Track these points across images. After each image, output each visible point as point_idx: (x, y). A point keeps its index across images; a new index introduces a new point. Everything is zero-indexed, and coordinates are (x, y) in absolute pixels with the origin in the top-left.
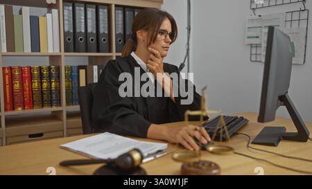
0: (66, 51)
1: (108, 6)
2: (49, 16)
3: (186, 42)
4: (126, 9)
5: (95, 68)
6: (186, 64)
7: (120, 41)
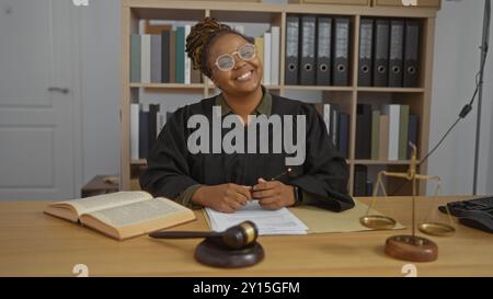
0: (286, 84)
1: (350, 19)
2: (267, 36)
3: (478, 70)
4: (378, 21)
5: (327, 107)
6: (475, 106)
7: (365, 69)
